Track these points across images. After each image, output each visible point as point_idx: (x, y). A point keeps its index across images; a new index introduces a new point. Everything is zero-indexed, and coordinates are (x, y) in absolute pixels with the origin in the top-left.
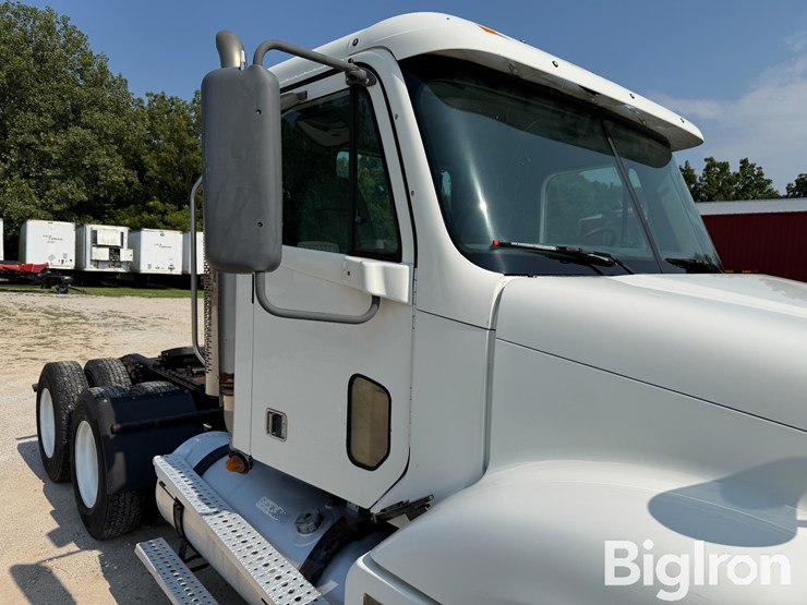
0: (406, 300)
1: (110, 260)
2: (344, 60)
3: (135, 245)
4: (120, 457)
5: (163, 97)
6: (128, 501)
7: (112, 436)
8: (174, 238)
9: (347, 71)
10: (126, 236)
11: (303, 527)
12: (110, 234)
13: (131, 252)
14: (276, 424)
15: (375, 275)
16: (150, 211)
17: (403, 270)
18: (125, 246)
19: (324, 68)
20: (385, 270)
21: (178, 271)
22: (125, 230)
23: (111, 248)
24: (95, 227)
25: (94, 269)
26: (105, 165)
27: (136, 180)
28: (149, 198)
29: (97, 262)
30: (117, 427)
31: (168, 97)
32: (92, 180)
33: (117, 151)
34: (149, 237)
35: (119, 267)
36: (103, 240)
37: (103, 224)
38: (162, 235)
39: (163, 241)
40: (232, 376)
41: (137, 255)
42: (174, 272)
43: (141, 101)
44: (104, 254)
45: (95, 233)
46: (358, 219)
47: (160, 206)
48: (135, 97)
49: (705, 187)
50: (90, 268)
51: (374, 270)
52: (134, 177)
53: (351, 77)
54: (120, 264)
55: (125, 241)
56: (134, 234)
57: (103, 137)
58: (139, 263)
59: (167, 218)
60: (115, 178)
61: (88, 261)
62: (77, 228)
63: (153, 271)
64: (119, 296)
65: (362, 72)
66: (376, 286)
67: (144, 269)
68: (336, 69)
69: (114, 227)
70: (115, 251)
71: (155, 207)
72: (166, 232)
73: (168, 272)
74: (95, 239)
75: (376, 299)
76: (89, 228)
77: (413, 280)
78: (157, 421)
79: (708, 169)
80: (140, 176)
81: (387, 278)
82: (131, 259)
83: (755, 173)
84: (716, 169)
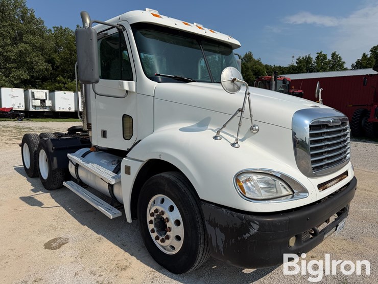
0: (134, 91)
1: (41, 106)
2: (115, 24)
3: (52, 99)
4: (55, 159)
5: (61, 28)
6: (59, 174)
7: (52, 151)
8: (70, 95)
9: (117, 27)
10: (48, 94)
11: (113, 163)
12: (40, 94)
13: (50, 102)
14: (104, 134)
15: (126, 84)
16: (59, 82)
17: (133, 83)
18: (48, 99)
19: (109, 27)
20: (129, 83)
21: (73, 110)
22: (47, 91)
23: (41, 100)
24: (33, 90)
25: (34, 110)
26: (36, 61)
27: (51, 68)
28: (58, 76)
29: (35, 107)
30: (54, 148)
31: (64, 28)
32: (30, 69)
33: (41, 54)
34: (58, 94)
35: (46, 109)
36: (37, 96)
37: (37, 89)
38: (65, 94)
39: (65, 96)
40: (91, 124)
41: (53, 103)
42: (71, 111)
43: (50, 30)
44: (38, 103)
45: (33, 93)
46: (122, 69)
47: (63, 80)
48: (48, 29)
49: (316, 66)
50: (32, 109)
51: (126, 83)
52: (50, 67)
53: (118, 29)
54: (46, 107)
55: (48, 97)
56: (52, 94)
57: (35, 48)
58: (55, 107)
59: (66, 86)
60: (41, 67)
61: (31, 106)
62: (25, 91)
63: (61, 110)
64: (46, 121)
65: (121, 27)
66: (126, 88)
67: (57, 110)
68: (113, 27)
69: (42, 90)
70: (43, 101)
71: (60, 80)
72: (66, 92)
73: (68, 111)
74: (33, 96)
75: (127, 91)
76: (30, 91)
77: (136, 85)
78: (68, 146)
79: (317, 58)
80: (52, 66)
81: (129, 86)
82: (51, 105)
83: (338, 59)
84: (321, 57)
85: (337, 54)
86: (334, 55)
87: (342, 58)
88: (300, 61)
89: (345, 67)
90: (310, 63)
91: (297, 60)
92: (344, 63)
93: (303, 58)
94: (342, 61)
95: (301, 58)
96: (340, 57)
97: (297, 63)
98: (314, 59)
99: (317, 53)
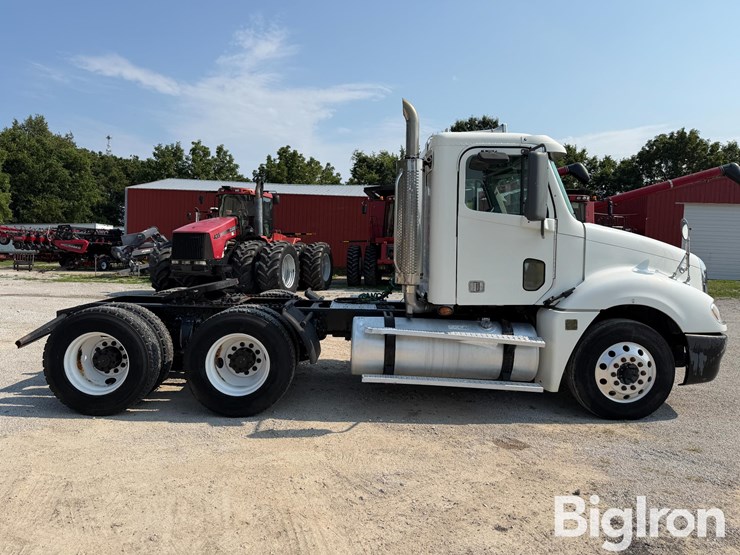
0: (554, 231)
17: (553, 221)
20: (548, 221)
49: (190, 166)
66: (546, 226)
75: (543, 231)
81: (549, 224)
83: (228, 158)
84: (198, 150)
85: (225, 149)
86: (220, 150)
87: (233, 157)
88: (160, 153)
89: (240, 173)
90: (180, 158)
91: (156, 149)
92: (237, 166)
93: (167, 148)
94: (234, 162)
95: (164, 147)
96: (230, 156)
97: (155, 155)
98: (187, 153)
99: (193, 143)
